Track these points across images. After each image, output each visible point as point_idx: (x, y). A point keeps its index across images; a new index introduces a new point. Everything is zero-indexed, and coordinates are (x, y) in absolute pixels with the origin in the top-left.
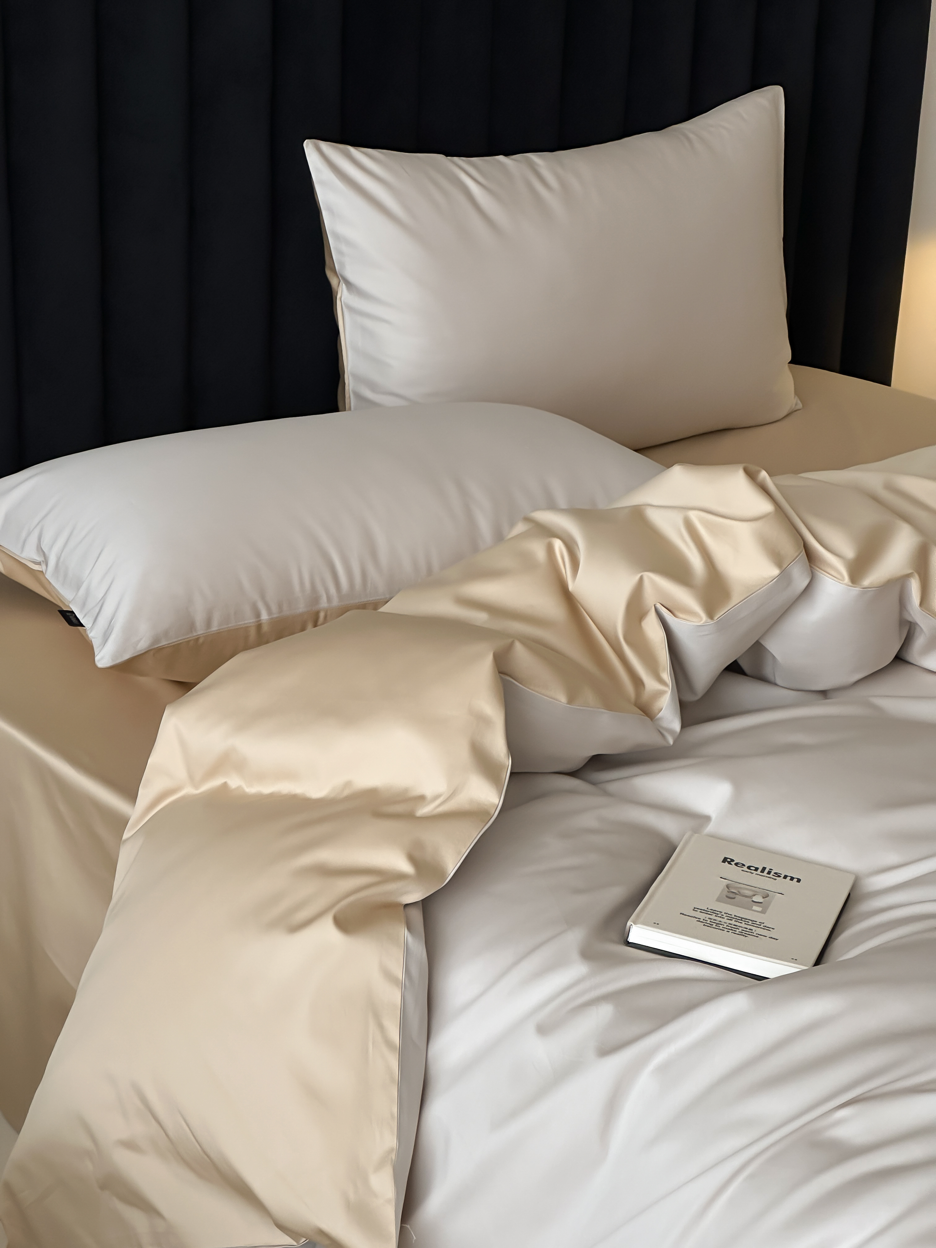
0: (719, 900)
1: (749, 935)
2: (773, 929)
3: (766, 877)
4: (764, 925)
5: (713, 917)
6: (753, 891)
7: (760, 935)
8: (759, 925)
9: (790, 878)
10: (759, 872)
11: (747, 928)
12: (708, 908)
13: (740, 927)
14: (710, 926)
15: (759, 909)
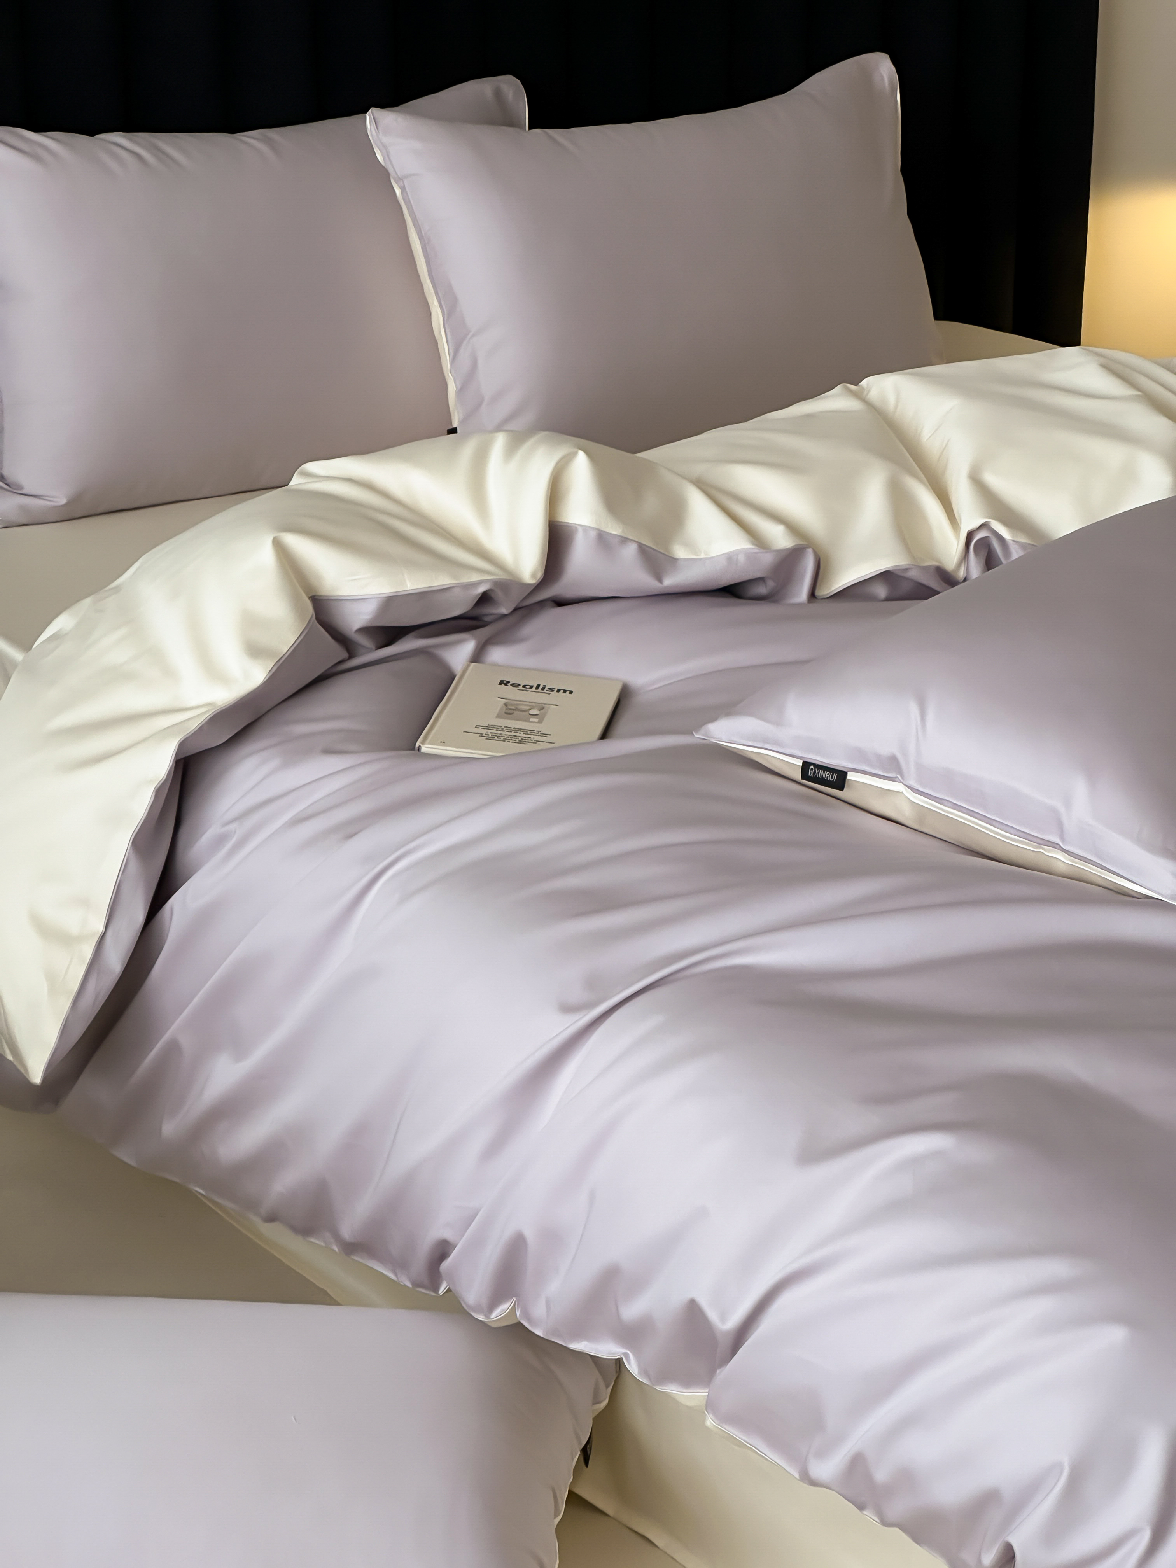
0: (498, 716)
1: (528, 742)
2: (549, 735)
3: (541, 692)
4: (541, 733)
5: (494, 731)
6: (530, 706)
7: (538, 741)
8: (539, 733)
9: (562, 691)
10: (534, 689)
11: (525, 737)
12: (488, 725)
13: (519, 736)
14: (492, 738)
15: (536, 720)
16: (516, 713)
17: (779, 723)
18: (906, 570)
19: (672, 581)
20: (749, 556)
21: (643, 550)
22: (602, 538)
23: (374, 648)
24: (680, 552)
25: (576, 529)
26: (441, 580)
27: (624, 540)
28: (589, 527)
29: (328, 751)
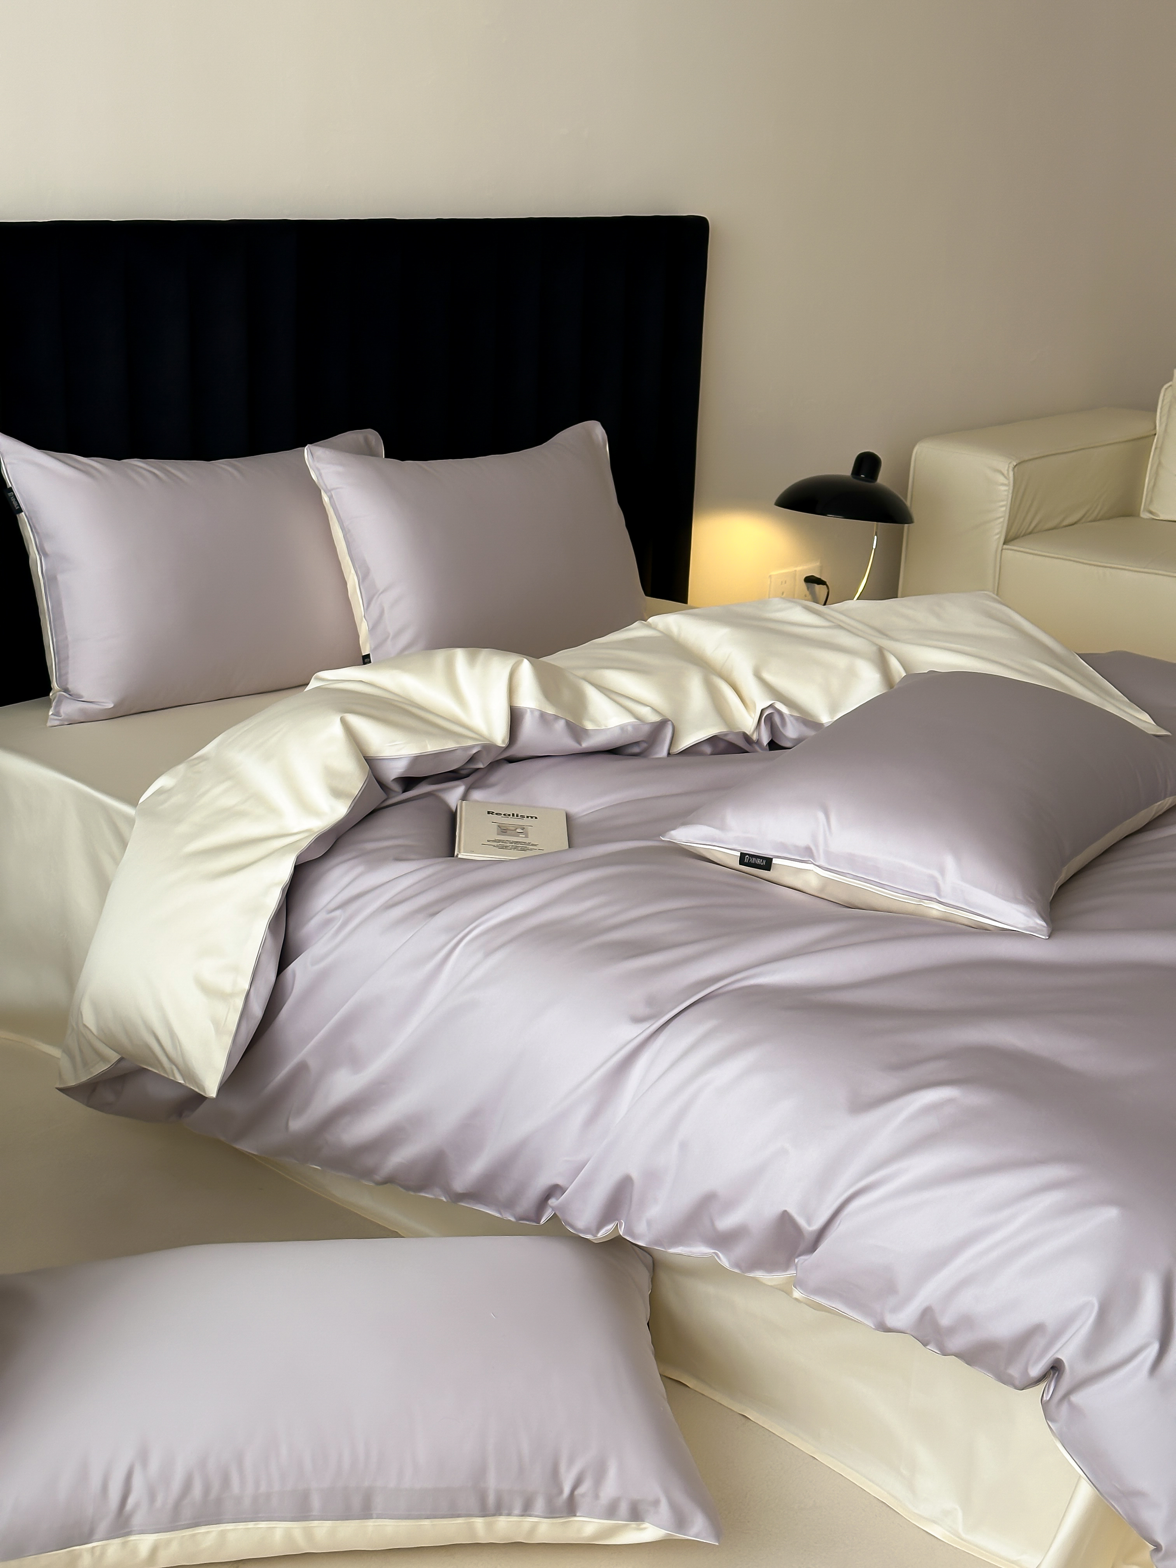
0: (498, 834)
1: (527, 850)
2: (537, 845)
3: (517, 818)
4: (532, 844)
5: (502, 843)
6: (515, 827)
7: (533, 849)
8: (530, 844)
9: (530, 817)
10: (511, 816)
11: (523, 847)
12: (495, 840)
13: (519, 846)
14: (504, 848)
15: (524, 836)
16: (508, 832)
17: (722, 828)
18: (726, 735)
19: (587, 744)
20: (635, 727)
21: (568, 723)
22: (543, 716)
23: (401, 792)
24: (589, 726)
25: (526, 710)
26: (450, 745)
27: (557, 718)
28: (535, 709)
29: (398, 859)
